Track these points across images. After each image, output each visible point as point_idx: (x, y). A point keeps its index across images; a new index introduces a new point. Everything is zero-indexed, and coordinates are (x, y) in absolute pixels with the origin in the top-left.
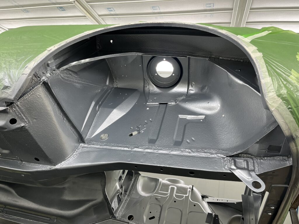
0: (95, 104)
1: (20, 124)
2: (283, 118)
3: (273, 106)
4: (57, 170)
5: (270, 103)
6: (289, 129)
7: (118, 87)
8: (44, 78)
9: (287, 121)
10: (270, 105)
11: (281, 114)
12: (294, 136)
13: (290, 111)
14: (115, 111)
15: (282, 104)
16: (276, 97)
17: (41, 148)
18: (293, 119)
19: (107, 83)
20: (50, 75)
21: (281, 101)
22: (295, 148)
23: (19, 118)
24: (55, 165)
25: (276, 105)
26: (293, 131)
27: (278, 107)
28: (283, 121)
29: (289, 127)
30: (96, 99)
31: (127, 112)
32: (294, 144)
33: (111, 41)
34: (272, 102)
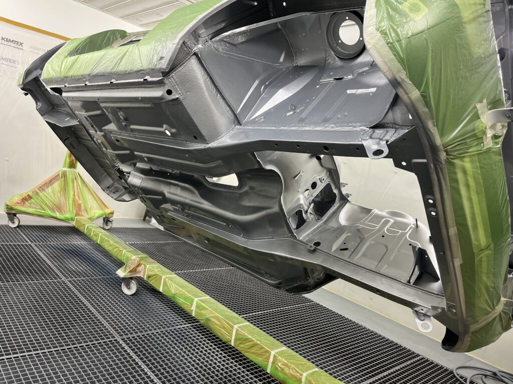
0: (259, 83)
1: (174, 95)
2: (382, 57)
3: (370, 43)
4: (210, 149)
5: (367, 40)
6: (390, 70)
7: (299, 65)
8: (195, 48)
9: (386, 60)
10: (367, 41)
11: (378, 52)
12: (399, 80)
13: (389, 46)
14: (281, 91)
15: (380, 38)
16: (375, 31)
17: (194, 123)
18: (393, 57)
19: (282, 59)
20: (202, 47)
21: (380, 35)
22: (406, 96)
23: (174, 89)
24: (208, 144)
25: (373, 41)
26: (395, 72)
27: (376, 43)
28: (381, 60)
29: (389, 68)
30: (261, 78)
31: (295, 92)
32: (402, 90)
33: (284, 4)
34: (369, 38)
